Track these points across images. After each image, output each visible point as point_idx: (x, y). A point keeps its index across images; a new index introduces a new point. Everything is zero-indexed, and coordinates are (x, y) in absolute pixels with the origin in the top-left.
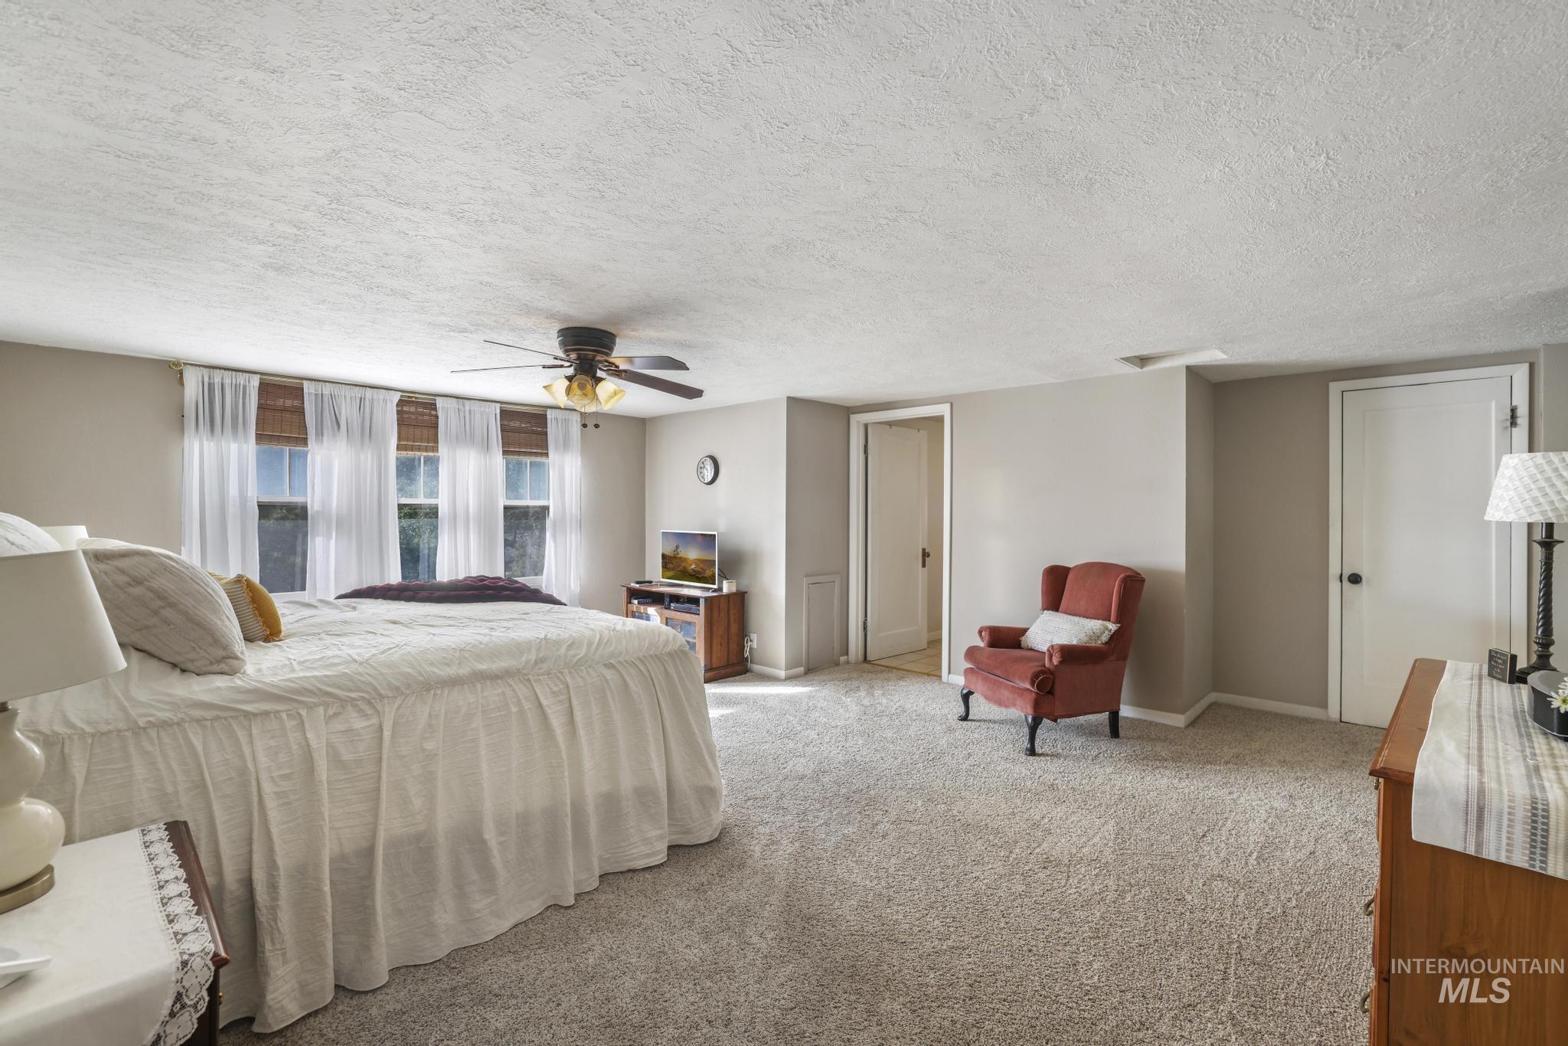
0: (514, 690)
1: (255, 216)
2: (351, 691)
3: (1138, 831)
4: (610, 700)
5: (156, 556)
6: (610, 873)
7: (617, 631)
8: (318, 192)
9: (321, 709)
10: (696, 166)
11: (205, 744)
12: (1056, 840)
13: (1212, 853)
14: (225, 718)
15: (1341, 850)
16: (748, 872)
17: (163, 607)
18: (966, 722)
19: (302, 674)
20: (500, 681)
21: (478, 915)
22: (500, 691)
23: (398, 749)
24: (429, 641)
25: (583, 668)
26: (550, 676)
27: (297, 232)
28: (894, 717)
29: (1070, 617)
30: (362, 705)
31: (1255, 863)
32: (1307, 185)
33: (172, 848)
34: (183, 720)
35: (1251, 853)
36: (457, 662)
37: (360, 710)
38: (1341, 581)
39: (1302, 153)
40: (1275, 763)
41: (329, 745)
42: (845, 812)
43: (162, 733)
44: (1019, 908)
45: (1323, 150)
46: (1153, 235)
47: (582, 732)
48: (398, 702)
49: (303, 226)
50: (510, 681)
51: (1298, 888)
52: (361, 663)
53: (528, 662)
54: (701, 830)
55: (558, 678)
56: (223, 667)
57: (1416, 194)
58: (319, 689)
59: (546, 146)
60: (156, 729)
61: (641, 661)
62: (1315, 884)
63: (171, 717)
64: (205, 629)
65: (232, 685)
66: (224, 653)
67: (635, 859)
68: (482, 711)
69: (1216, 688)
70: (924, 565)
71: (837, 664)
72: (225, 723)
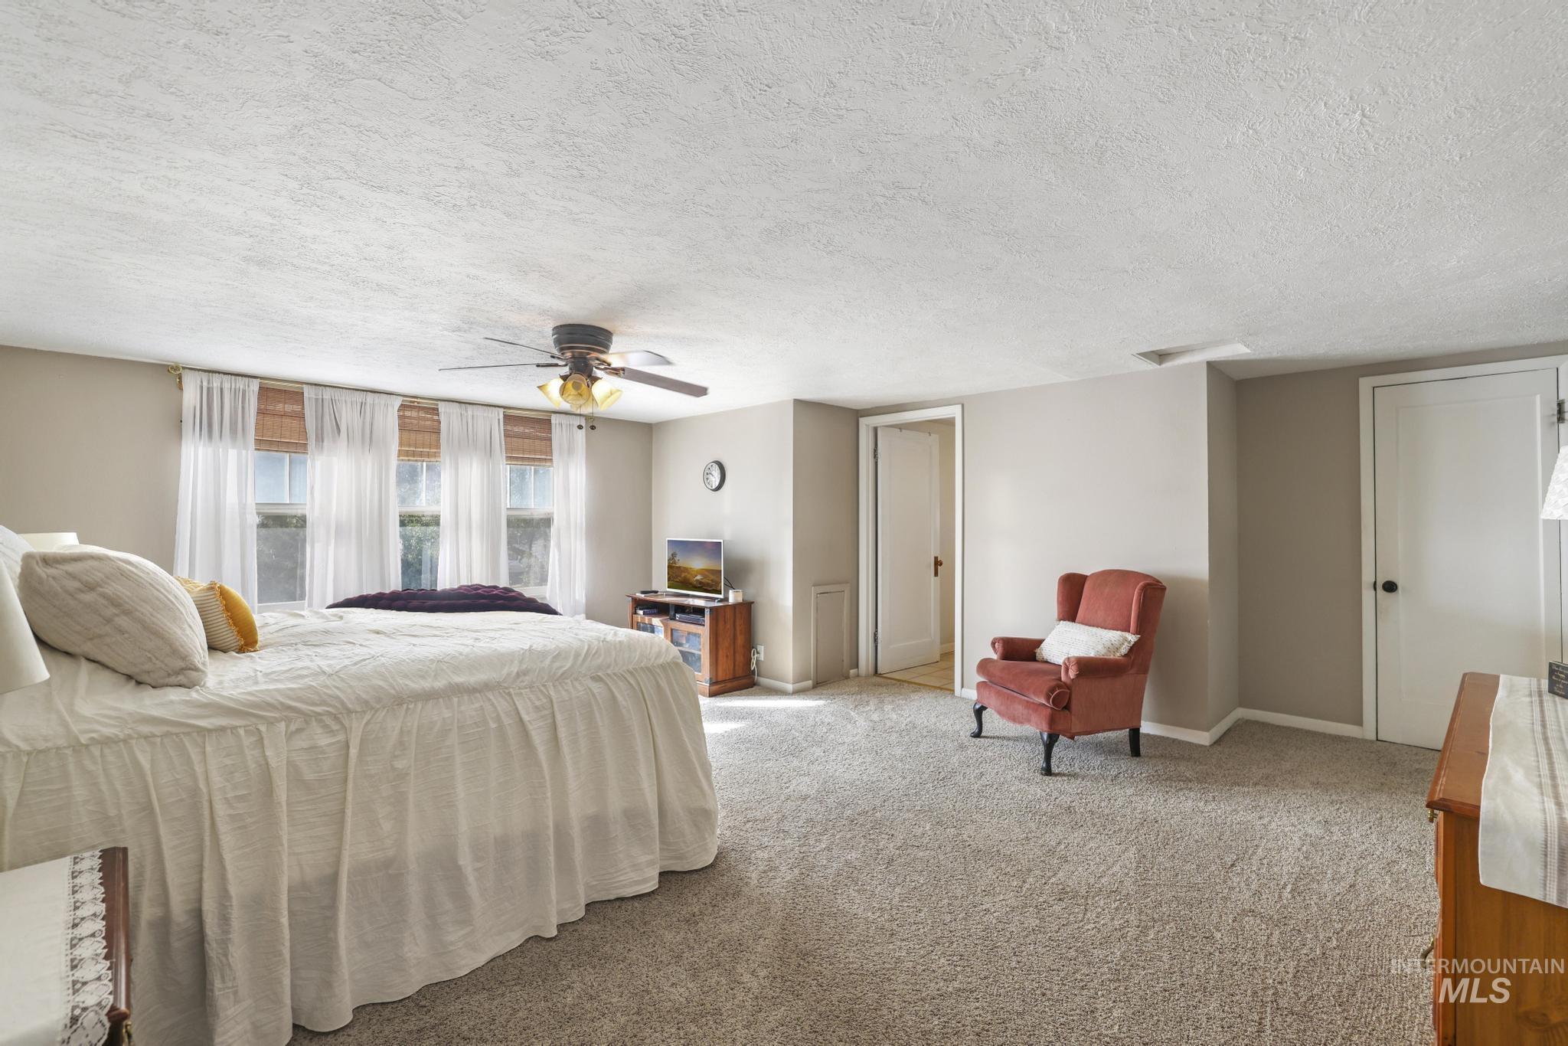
0: (493, 705)
1: (227, 204)
2: (314, 704)
3: (1161, 859)
4: (597, 715)
5: (113, 561)
6: (597, 902)
7: (607, 642)
8: (286, 175)
9: (282, 726)
10: (677, 138)
11: (153, 762)
12: (1072, 869)
13: (1243, 884)
14: (177, 735)
15: (1384, 883)
16: (742, 902)
17: (117, 615)
18: (979, 739)
19: (264, 687)
20: (478, 695)
21: (452, 948)
22: (477, 705)
23: (365, 768)
24: (407, 652)
25: (569, 681)
26: (533, 689)
27: (271, 221)
28: (904, 733)
29: (1087, 627)
30: (328, 721)
31: (1290, 896)
32: (1339, 149)
33: (100, 879)
34: (130, 737)
35: (1285, 885)
36: (433, 674)
37: (326, 726)
38: (1375, 589)
39: (1334, 110)
40: (1308, 784)
41: (290, 763)
42: (848, 836)
43: (107, 751)
44: (1032, 945)
45: (1358, 107)
46: (1170, 211)
47: (566, 749)
48: (367, 717)
49: (277, 214)
50: (490, 695)
51: (1338, 926)
52: (330, 675)
53: (509, 674)
54: (695, 855)
55: (542, 692)
56: (181, 679)
57: (1461, 158)
58: (282, 704)
59: (517, 118)
60: (99, 746)
61: (631, 673)
62: (1357, 922)
63: (117, 733)
64: (163, 639)
65: (188, 698)
66: (182, 664)
67: (624, 886)
68: (458, 727)
69: (1243, 703)
70: (936, 574)
71: (847, 677)
72: (177, 740)
